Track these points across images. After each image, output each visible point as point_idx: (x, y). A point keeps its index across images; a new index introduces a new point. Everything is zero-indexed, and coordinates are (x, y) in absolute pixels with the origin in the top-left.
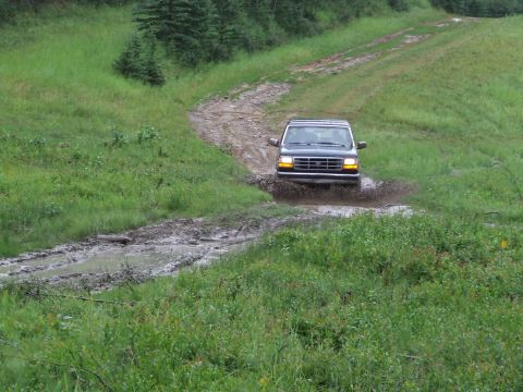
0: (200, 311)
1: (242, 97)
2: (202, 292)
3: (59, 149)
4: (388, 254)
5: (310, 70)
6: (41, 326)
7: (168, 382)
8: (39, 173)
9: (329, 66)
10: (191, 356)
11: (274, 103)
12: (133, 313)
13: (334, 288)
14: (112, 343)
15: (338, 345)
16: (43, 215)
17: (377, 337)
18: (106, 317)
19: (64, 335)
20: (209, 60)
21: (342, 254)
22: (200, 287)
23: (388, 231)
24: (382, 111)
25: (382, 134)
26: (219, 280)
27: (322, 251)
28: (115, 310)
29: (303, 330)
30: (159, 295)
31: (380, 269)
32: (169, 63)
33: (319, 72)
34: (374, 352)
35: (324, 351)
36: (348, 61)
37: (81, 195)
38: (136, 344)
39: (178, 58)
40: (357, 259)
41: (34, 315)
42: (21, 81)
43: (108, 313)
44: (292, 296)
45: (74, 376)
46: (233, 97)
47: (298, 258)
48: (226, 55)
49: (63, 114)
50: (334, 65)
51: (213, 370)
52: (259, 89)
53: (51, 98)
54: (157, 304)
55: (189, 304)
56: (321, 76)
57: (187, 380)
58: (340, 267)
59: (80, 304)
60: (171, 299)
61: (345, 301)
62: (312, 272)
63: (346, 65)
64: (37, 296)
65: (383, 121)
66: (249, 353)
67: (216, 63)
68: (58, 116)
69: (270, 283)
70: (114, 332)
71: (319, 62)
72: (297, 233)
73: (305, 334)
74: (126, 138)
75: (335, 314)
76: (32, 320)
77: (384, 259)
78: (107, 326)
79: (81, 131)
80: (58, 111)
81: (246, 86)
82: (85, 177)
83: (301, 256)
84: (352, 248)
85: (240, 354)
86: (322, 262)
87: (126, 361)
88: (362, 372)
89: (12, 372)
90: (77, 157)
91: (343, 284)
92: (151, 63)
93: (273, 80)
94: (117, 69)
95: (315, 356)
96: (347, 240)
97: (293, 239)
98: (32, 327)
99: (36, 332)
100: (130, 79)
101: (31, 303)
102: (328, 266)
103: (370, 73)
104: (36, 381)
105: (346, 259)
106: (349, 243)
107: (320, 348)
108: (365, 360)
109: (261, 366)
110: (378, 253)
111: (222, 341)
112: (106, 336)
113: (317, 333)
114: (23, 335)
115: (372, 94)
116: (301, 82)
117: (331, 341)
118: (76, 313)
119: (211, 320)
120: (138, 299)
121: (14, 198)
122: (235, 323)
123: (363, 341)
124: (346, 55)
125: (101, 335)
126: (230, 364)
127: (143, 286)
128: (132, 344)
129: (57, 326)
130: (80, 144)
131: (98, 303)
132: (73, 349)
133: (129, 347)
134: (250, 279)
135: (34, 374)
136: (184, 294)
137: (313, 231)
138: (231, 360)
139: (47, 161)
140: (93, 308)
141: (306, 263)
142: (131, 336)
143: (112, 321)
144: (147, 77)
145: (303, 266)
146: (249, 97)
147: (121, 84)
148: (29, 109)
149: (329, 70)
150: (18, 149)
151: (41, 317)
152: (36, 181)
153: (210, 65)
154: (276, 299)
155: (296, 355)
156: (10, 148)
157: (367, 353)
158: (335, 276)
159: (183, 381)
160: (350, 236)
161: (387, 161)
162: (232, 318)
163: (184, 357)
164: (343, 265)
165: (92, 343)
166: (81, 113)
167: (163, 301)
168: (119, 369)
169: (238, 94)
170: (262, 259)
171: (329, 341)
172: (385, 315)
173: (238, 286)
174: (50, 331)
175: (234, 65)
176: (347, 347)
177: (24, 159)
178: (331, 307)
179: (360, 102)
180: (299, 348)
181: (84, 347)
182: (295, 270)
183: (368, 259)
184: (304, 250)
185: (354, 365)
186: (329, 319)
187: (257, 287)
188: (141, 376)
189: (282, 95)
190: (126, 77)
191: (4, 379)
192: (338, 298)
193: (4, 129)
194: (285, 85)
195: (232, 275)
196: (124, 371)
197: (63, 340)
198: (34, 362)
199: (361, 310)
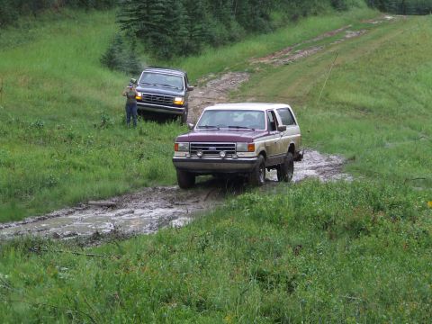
0: (175, 262)
1: (209, 85)
2: (176, 246)
3: (56, 131)
4: (333, 213)
5: (266, 61)
6: (42, 276)
7: (148, 320)
8: (40, 151)
9: (281, 58)
10: (168, 299)
11: (236, 89)
12: (119, 264)
13: (287, 241)
14: (102, 289)
15: (290, 289)
16: (43, 185)
17: (323, 281)
18: (96, 268)
19: (61, 283)
20: (180, 54)
21: (294, 214)
22: (174, 242)
23: (332, 194)
24: (327, 95)
25: (328, 114)
26: (191, 237)
27: (277, 211)
28: (104, 263)
29: (261, 277)
30: (141, 249)
31: (325, 226)
32: (147, 57)
33: (273, 63)
34: (321, 295)
35: (279, 294)
36: (298, 53)
37: (75, 168)
38: (122, 290)
39: (155, 53)
40: (306, 218)
41: (37, 267)
42: (24, 74)
43: (99, 266)
44: (252, 249)
45: (70, 317)
46: (201, 85)
47: (257, 217)
48: (195, 50)
49: (58, 101)
50: (287, 57)
51: (186, 310)
52: (223, 78)
53: (47, 87)
54: (139, 257)
55: (166, 257)
56: (275, 67)
57: (165, 319)
58: (292, 225)
59: (75, 258)
60: (151, 253)
61: (296, 252)
62: (269, 229)
63: (297, 57)
64: (38, 252)
65: (327, 103)
66: (217, 297)
67: (187, 56)
68: (55, 103)
69: (234, 239)
70: (103, 281)
71: (273, 54)
72: (256, 197)
73: (263, 280)
74: (112, 120)
75: (288, 263)
76: (35, 272)
77: (329, 217)
78: (98, 275)
79: (75, 115)
80: (54, 98)
81: (212, 76)
82: (78, 153)
83: (259, 216)
84: (302, 208)
85: (208, 297)
86: (276, 220)
87: (113, 305)
88: (311, 311)
89: (18, 314)
90: (71, 137)
91: (295, 238)
92: (133, 57)
93: (234, 70)
94: (103, 63)
95: (271, 298)
96: (298, 202)
97: (252, 202)
98: (35, 277)
99: (38, 281)
100: (115, 71)
101: (34, 258)
102: (282, 224)
103: (316, 63)
105: (297, 218)
106: (300, 205)
107: (276, 291)
108: (314, 301)
109: (226, 307)
110: (324, 212)
111: (194, 287)
112: (97, 283)
113: (273, 279)
114: (28, 284)
115: (318, 80)
116: (259, 72)
117: (285, 285)
118: (72, 265)
119: (184, 269)
120: (123, 253)
121: (19, 171)
122: (204, 272)
123: (312, 285)
124: (297, 49)
125: (93, 283)
126: (200, 306)
127: (127, 242)
128: (118, 290)
129: (55, 276)
130: (74, 126)
131: (90, 257)
132: (70, 294)
133: (116, 292)
134: (217, 236)
136: (162, 248)
137: (269, 195)
138: (202, 302)
139: (46, 140)
140: (86, 261)
141: (264, 221)
142: (117, 283)
143: (101, 272)
144: (129, 69)
145: (260, 224)
146: (215, 85)
147: (108, 76)
148: (31, 97)
149: (281, 61)
150: (22, 131)
151: (42, 269)
152: (37, 158)
153: (182, 58)
154: (239, 252)
155: (255, 297)
156: (15, 130)
157: (314, 295)
158: (288, 232)
159: (161, 319)
160: (301, 198)
161: (332, 136)
162: (201, 268)
163: (162, 300)
164: (294, 224)
165: (85, 289)
166: (74, 100)
167: (144, 254)
168: (108, 311)
169: (206, 82)
170: (227, 218)
171: (282, 285)
172: (330, 264)
173: (207, 241)
174: (50, 280)
175: (202, 57)
176: (298, 290)
177: (26, 140)
178: (284, 258)
179: (308, 88)
180: (258, 292)
181: (78, 292)
182: (254, 227)
183: (316, 218)
184: (262, 211)
185: (304, 305)
186: (283, 267)
187: (222, 242)
188: (126, 316)
189: (243, 83)
190: (112, 69)
191: (12, 320)
192: (291, 250)
193: (9, 115)
194: (245, 74)
195: (202, 233)
196: (112, 312)
197: (61, 287)
198: (37, 306)
199: (310, 259)
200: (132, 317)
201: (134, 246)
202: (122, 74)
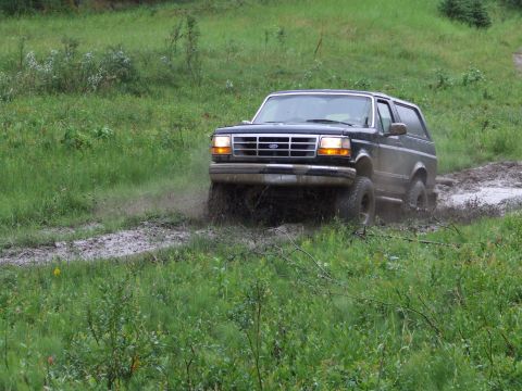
6: (368, 266)
7: (495, 324)
10: (518, 299)
12: (459, 254)
14: (439, 284)
18: (432, 258)
19: (391, 275)
28: (441, 252)
30: (486, 237)
32: (495, 5)
38: (463, 286)
41: (361, 254)
42: (346, 24)
43: (434, 254)
45: (401, 316)
49: (388, 57)
53: (375, 40)
54: (483, 247)
55: (515, 247)
57: (515, 323)
59: (406, 245)
60: (497, 242)
64: (363, 236)
68: (383, 59)
70: (440, 272)
74: (451, 80)
76: (359, 260)
78: (434, 267)
79: (407, 74)
80: (383, 53)
87: (452, 303)
89: (339, 310)
92: (477, 5)
94: (443, 11)
98: (359, 267)
99: (363, 271)
100: (455, 22)
101: (358, 243)
104: (364, 320)
112: (432, 276)
114: (350, 274)
118: (403, 253)
120: (464, 241)
125: (426, 278)
128: (458, 285)
129: (383, 266)
130: (405, 86)
131: (423, 244)
132: (400, 289)
133: (456, 289)
135: (362, 313)
136: (511, 237)
140: (419, 249)
142: (457, 277)
143: (438, 263)
144: (473, 19)
147: (447, 26)
148: (354, 51)
151: (368, 257)
159: (511, 324)
163: (511, 300)
165: (419, 283)
166: (406, 55)
167: (489, 243)
168: (446, 310)
174: (377, 271)
181: (411, 287)
188: (468, 317)
190: (452, 19)
191: (332, 317)
193: (329, 71)
196: (451, 312)
197: (390, 279)
198: (361, 301)
200: (476, 320)
201: (478, 233)
202: (465, 25)
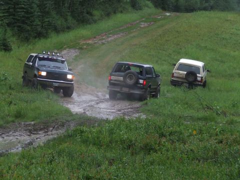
0: (33, 171)
2: (34, 161)
4: (133, 139)
5: (90, 42)
9: (100, 40)
11: (71, 60)
13: (105, 157)
20: (35, 37)
21: (108, 139)
22: (33, 158)
23: (133, 126)
26: (43, 154)
27: (98, 138)
30: (11, 163)
31: (129, 147)
32: (14, 39)
33: (95, 43)
36: (111, 37)
39: (19, 37)
40: (117, 142)
44: (82, 162)
47: (85, 142)
48: (45, 34)
50: (104, 39)
52: (63, 53)
55: (27, 167)
56: (96, 45)
58: (108, 146)
60: (17, 165)
61: (111, 164)
62: (93, 149)
63: (110, 39)
67: (40, 39)
69: (70, 155)
71: (95, 38)
72: (85, 129)
75: (105, 171)
77: (131, 141)
83: (87, 141)
84: (114, 136)
86: (98, 143)
91: (109, 155)
92: (5, 40)
93: (70, 47)
96: (111, 132)
97: (82, 132)
102: (101, 146)
103: (122, 43)
105: (111, 142)
106: (112, 133)
110: (128, 138)
115: (124, 54)
116: (86, 49)
119: (39, 175)
122: (52, 177)
124: (109, 34)
127: (2, 158)
134: (60, 153)
136: (24, 162)
137: (93, 127)
141: (90, 144)
144: (2, 47)
145: (88, 146)
149: (100, 42)
153: (36, 40)
154: (74, 164)
158: (105, 151)
160: (113, 129)
162: (50, 174)
164: (109, 146)
167: (13, 166)
170: (66, 142)
172: (132, 171)
173: (53, 157)
175: (49, 40)
178: (103, 167)
182: (84, 148)
183: (123, 142)
184: (88, 137)
186: (102, 174)
187: (63, 158)
189: (76, 55)
192: (107, 162)
194: (77, 50)
195: (50, 152)
199: (119, 168)
